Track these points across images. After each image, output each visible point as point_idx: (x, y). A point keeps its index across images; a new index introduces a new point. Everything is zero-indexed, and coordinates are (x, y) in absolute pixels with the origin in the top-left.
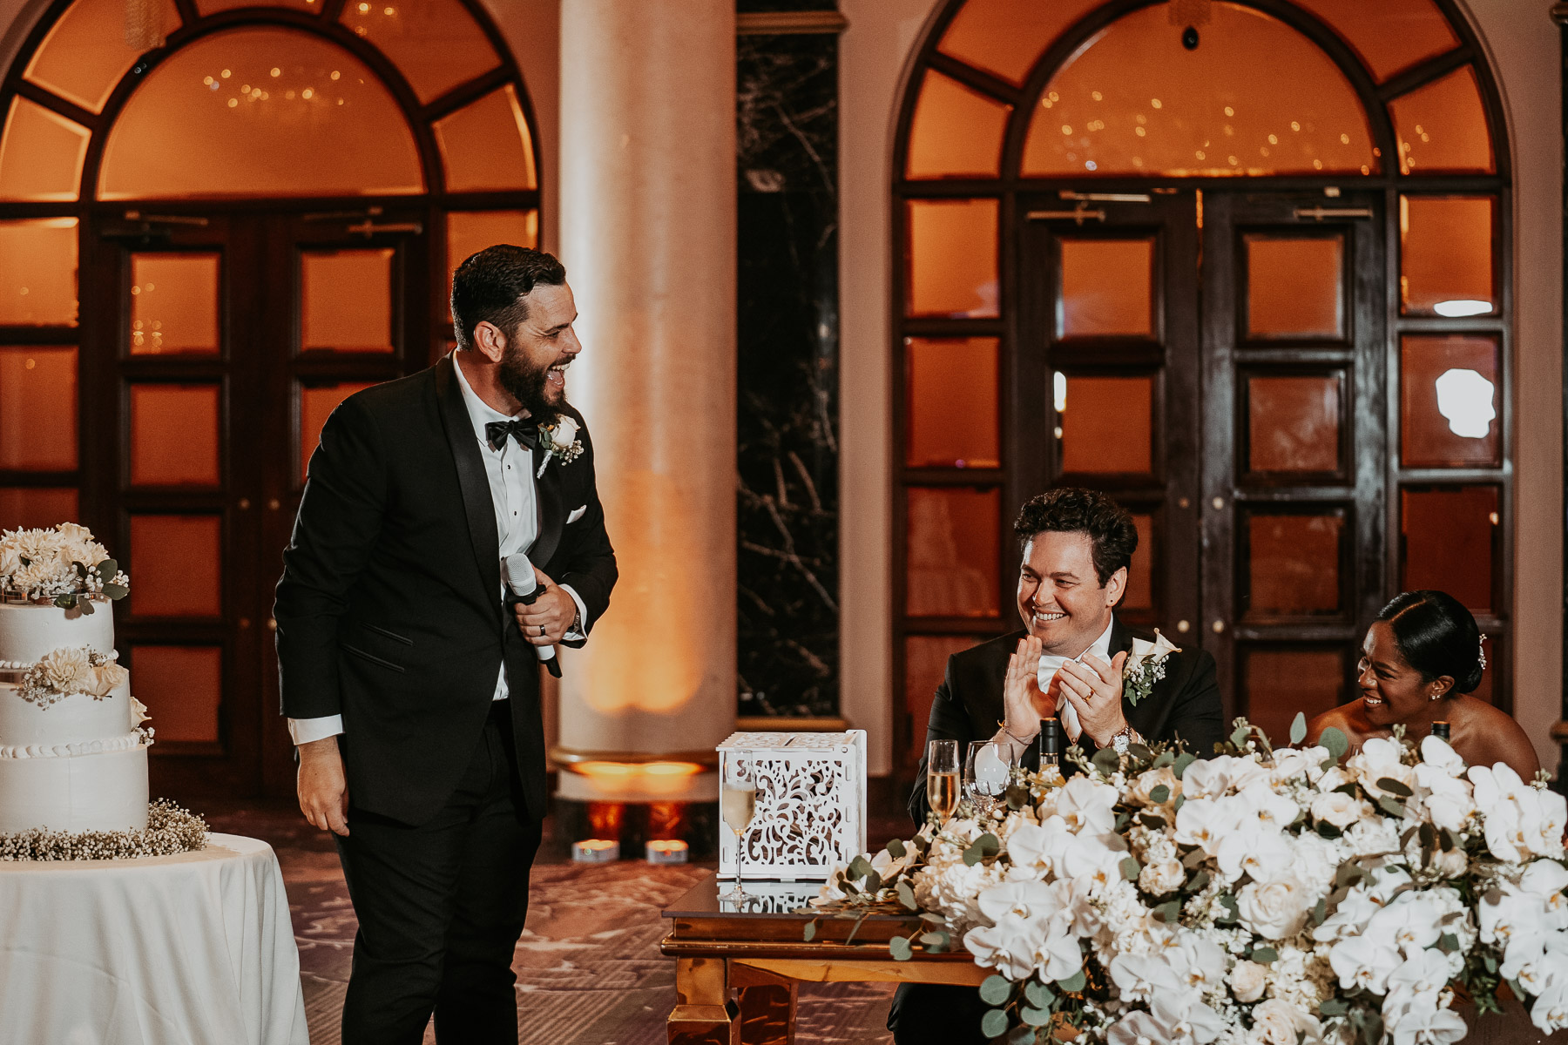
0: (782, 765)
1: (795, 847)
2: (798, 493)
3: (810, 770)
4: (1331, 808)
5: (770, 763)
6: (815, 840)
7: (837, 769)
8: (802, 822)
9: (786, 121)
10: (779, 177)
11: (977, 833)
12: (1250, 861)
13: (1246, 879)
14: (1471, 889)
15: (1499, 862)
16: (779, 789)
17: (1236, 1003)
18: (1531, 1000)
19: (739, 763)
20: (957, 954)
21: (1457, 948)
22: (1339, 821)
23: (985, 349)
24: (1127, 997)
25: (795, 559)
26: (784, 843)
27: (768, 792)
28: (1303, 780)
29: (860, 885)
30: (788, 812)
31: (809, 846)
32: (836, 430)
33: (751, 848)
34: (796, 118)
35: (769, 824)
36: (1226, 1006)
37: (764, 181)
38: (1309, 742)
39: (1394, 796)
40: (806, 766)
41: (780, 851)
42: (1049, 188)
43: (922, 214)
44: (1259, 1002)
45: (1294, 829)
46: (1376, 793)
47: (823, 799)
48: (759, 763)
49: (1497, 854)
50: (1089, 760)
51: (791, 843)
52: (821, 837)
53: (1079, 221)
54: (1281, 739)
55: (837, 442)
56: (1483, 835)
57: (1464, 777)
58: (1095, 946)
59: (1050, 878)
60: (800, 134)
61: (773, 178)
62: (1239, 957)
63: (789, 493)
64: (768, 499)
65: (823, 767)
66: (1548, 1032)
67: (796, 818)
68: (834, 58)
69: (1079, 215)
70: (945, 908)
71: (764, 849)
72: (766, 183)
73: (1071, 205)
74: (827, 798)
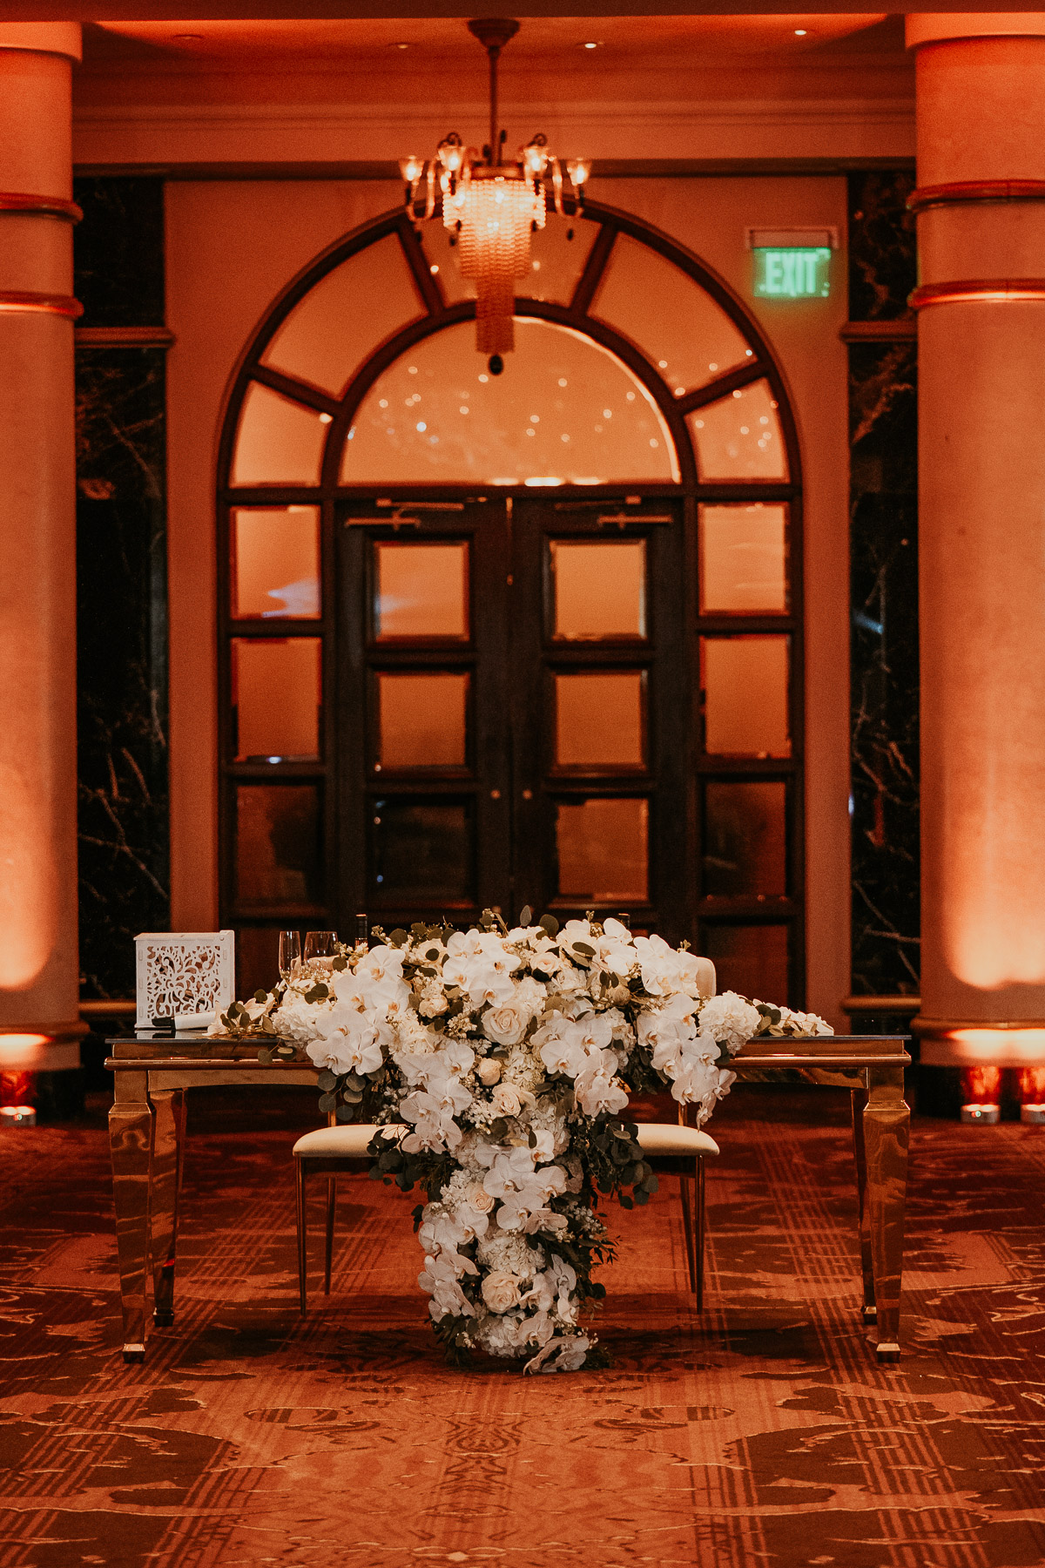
0: (180, 949)
1: (189, 1005)
2: (129, 787)
3: (198, 953)
4: (543, 961)
5: (171, 948)
6: (202, 1001)
7: (217, 952)
8: (194, 990)
9: (116, 431)
10: (109, 485)
11: (313, 984)
12: (490, 994)
13: (487, 1006)
14: (630, 1012)
15: (650, 996)
16: (177, 966)
17: (481, 1086)
18: (671, 1082)
19: (150, 949)
20: (305, 1063)
21: (623, 1049)
22: (548, 969)
23: (307, 649)
24: (412, 1083)
25: (126, 849)
26: (181, 1003)
27: (170, 967)
28: (525, 944)
29: (236, 1021)
30: (183, 981)
31: (198, 1006)
32: (166, 726)
33: (158, 1006)
34: (126, 429)
35: (171, 990)
36: (475, 1088)
37: (96, 490)
38: (533, 924)
39: (584, 954)
40: (196, 950)
41: (178, 1009)
42: (365, 497)
43: (246, 521)
44: (496, 1084)
45: (519, 975)
46: (571, 952)
47: (207, 972)
48: (163, 949)
49: (648, 989)
50: (387, 936)
51: (185, 1003)
52: (206, 999)
53: (396, 528)
54: (513, 923)
55: (167, 738)
56: (640, 978)
57: (631, 944)
58: (392, 1051)
59: (361, 1009)
60: (130, 445)
61: (104, 485)
62: (483, 1056)
63: (120, 787)
64: (101, 792)
65: (207, 950)
66: (683, 1104)
67: (188, 985)
68: (162, 371)
69: (396, 520)
70: (294, 1031)
71: (167, 1007)
72: (101, 492)
73: (387, 512)
74: (211, 971)
